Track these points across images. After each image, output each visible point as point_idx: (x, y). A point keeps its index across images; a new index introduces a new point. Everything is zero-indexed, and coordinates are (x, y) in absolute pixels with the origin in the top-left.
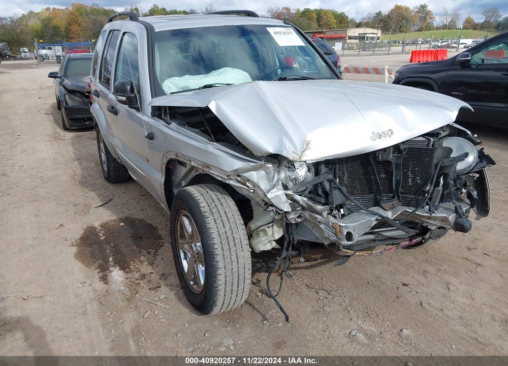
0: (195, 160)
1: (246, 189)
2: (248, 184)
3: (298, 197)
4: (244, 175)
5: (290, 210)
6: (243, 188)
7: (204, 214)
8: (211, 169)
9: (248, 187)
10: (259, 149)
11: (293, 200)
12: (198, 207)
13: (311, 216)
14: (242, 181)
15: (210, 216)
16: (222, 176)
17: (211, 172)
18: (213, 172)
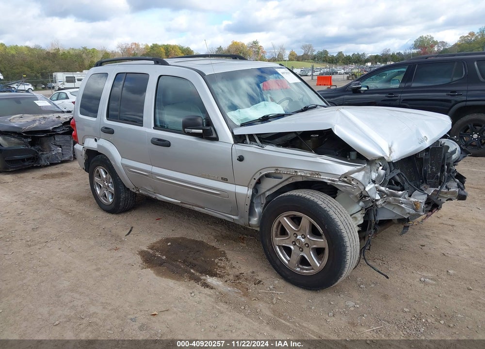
0: (301, 170)
1: (350, 187)
2: (353, 183)
3: (383, 188)
4: (351, 176)
5: (380, 198)
6: (348, 186)
7: (325, 209)
8: (321, 175)
9: (353, 185)
10: (372, 155)
11: (380, 191)
12: (317, 205)
13: (395, 199)
14: (348, 181)
15: (330, 210)
16: (333, 179)
17: (322, 177)
18: (324, 177)
